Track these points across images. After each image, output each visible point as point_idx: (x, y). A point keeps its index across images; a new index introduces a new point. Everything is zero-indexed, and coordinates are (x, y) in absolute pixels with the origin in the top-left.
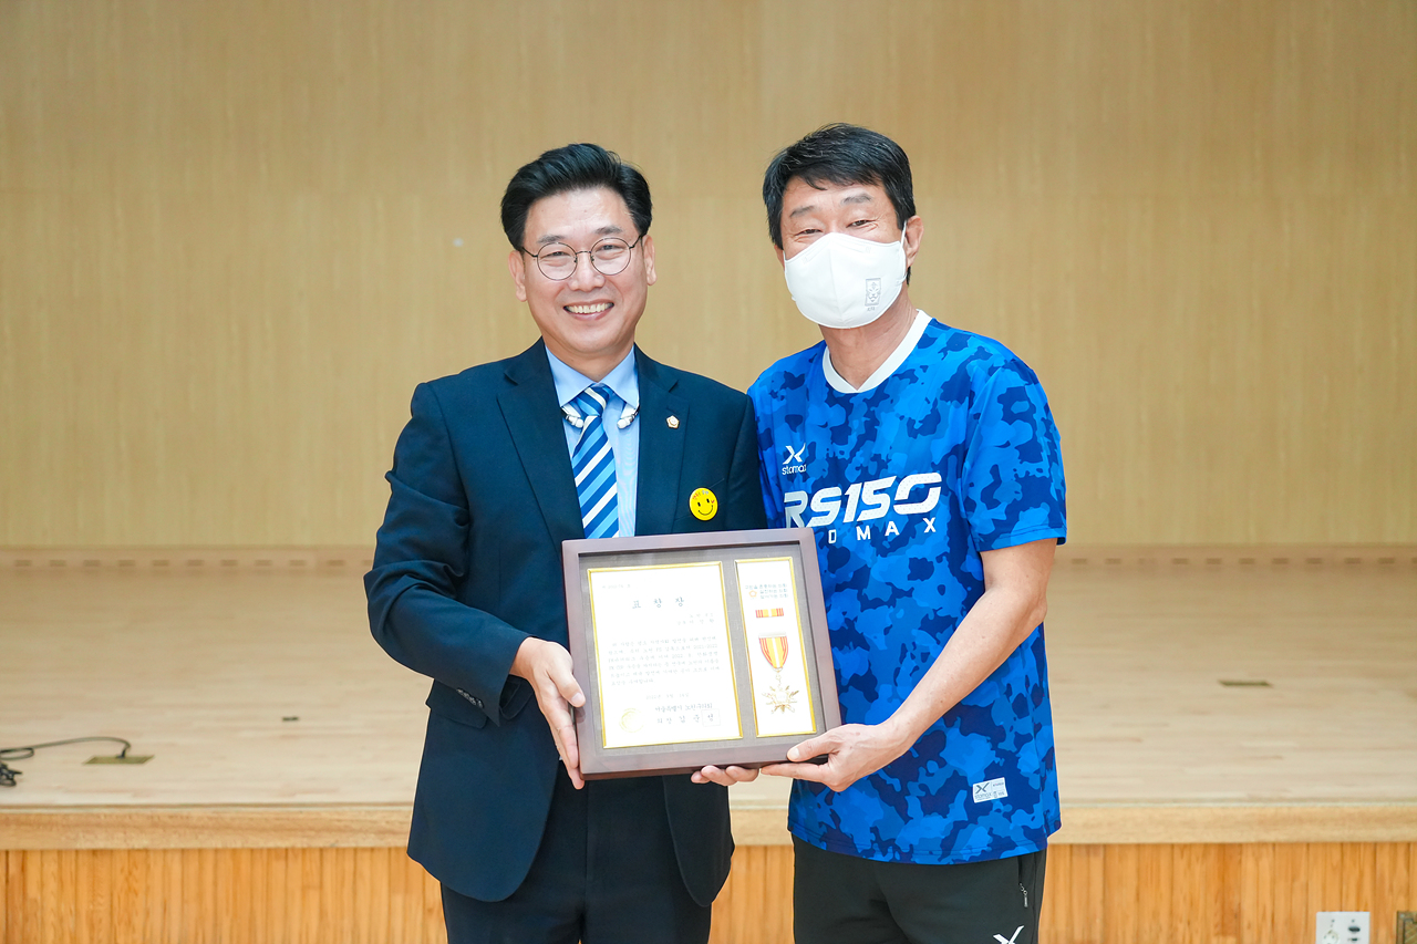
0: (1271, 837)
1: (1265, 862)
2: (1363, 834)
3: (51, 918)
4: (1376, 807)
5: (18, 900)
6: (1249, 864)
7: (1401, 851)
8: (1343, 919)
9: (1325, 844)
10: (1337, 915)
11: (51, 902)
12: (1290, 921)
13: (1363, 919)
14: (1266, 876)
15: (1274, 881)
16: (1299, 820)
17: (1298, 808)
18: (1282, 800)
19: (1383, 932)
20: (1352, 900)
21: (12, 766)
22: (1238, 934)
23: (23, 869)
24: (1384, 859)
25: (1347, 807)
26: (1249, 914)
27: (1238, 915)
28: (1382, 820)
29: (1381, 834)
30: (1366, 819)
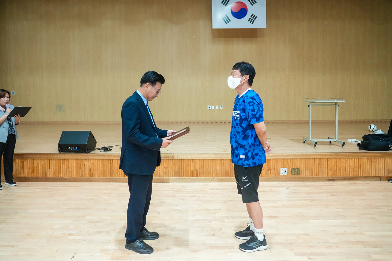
0: (274, 158)
1: (274, 161)
2: (286, 158)
3: (116, 168)
4: (288, 154)
5: (112, 166)
6: (271, 161)
7: (291, 160)
8: (284, 169)
9: (281, 159)
10: (283, 168)
11: (116, 166)
12: (277, 169)
13: (286, 169)
14: (274, 163)
15: (275, 164)
16: (278, 156)
17: (278, 154)
18: (276, 153)
19: (289, 170)
20: (285, 166)
21: (110, 148)
22: (270, 171)
23: (113, 162)
24: (289, 161)
25: (284, 154)
26: (271, 168)
27: (270, 168)
28: (289, 156)
29: (289, 158)
30: (287, 156)
